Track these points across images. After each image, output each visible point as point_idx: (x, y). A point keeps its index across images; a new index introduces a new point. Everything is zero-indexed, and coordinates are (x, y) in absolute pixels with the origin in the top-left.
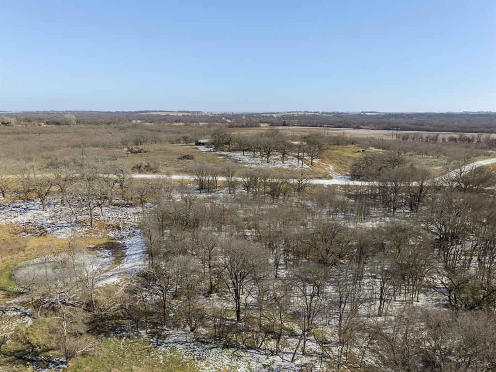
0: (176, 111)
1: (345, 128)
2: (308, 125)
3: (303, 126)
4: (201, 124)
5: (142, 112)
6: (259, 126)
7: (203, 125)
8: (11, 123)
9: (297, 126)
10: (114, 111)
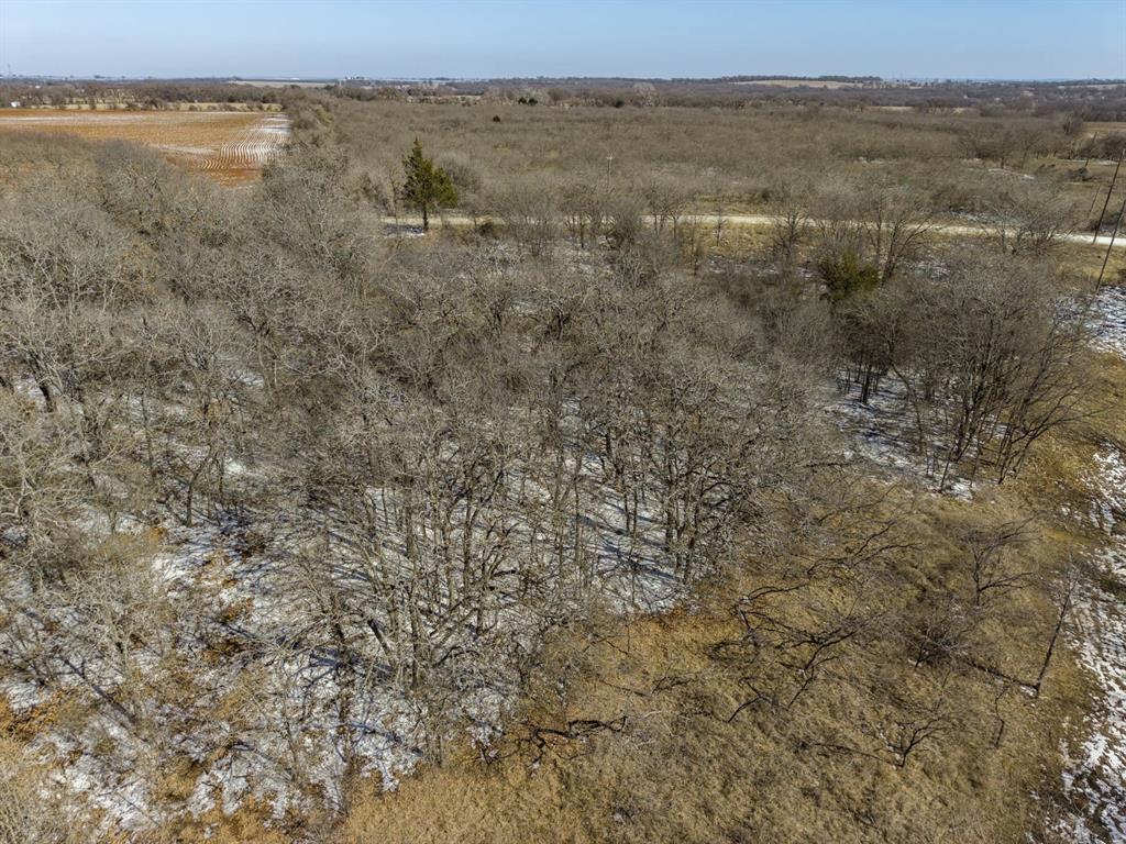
0: (813, 77)
5: (732, 79)
8: (536, 99)
10: (669, 79)
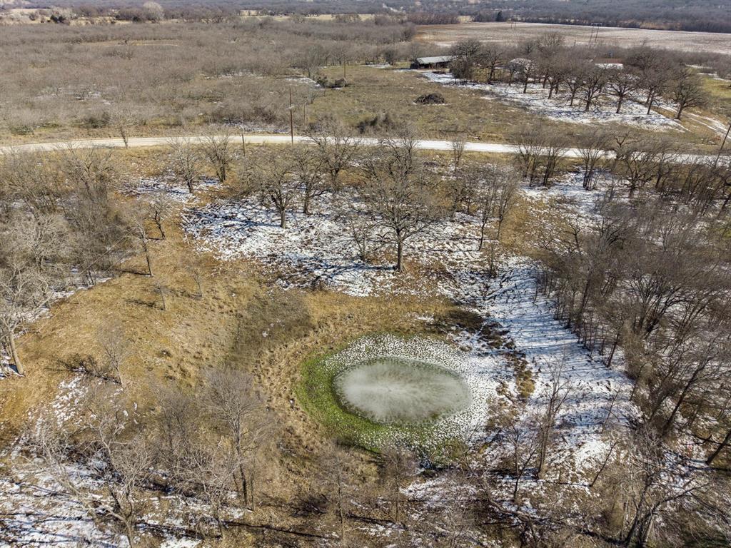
1: (608, 26)
2: (541, 19)
3: (533, 21)
4: (364, 17)
6: (457, 22)
7: (367, 21)
8: (65, 18)
9: (522, 21)
